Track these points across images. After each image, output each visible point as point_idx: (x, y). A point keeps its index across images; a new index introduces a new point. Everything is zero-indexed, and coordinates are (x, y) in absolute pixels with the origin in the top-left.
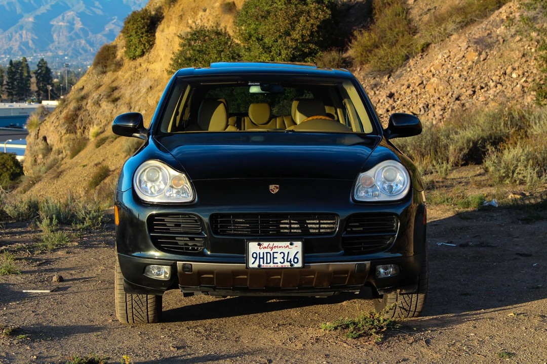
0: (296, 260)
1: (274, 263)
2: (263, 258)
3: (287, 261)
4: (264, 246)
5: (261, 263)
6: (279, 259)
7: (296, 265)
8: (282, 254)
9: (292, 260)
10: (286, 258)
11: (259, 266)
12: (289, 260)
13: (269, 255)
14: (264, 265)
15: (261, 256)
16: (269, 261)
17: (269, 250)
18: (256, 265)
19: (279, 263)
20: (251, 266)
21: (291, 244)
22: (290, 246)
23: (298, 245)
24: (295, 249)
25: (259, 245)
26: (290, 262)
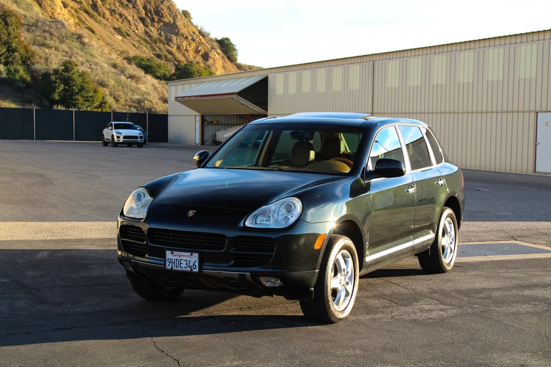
0: (194, 267)
1: (180, 267)
2: (174, 263)
3: (189, 267)
4: (175, 254)
6: (184, 265)
7: (194, 270)
8: (186, 261)
10: (188, 264)
11: (172, 268)
13: (178, 261)
14: (174, 268)
15: (173, 261)
16: (177, 266)
17: (178, 258)
18: (169, 267)
19: (184, 267)
20: (167, 268)
21: (192, 255)
22: (191, 256)
23: (196, 255)
24: (194, 258)
25: (172, 253)
26: (191, 267)
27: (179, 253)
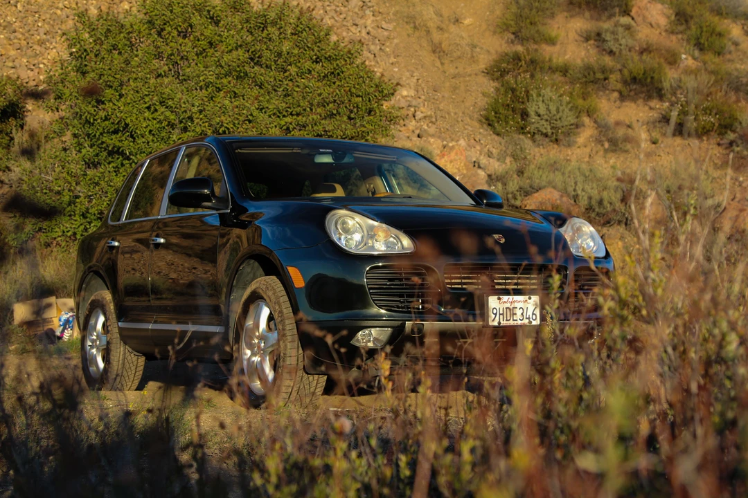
0: (534, 317)
2: (503, 314)
3: (526, 318)
4: (504, 300)
5: (502, 322)
6: (518, 316)
7: (534, 323)
8: (521, 310)
9: (531, 317)
10: (525, 314)
11: (499, 323)
13: (508, 310)
14: (504, 323)
15: (501, 312)
16: (508, 319)
17: (508, 305)
18: (496, 323)
19: (519, 320)
20: (491, 323)
21: (530, 298)
22: (529, 301)
23: (536, 299)
24: (533, 303)
25: (499, 299)
26: (529, 318)
27: (511, 297)
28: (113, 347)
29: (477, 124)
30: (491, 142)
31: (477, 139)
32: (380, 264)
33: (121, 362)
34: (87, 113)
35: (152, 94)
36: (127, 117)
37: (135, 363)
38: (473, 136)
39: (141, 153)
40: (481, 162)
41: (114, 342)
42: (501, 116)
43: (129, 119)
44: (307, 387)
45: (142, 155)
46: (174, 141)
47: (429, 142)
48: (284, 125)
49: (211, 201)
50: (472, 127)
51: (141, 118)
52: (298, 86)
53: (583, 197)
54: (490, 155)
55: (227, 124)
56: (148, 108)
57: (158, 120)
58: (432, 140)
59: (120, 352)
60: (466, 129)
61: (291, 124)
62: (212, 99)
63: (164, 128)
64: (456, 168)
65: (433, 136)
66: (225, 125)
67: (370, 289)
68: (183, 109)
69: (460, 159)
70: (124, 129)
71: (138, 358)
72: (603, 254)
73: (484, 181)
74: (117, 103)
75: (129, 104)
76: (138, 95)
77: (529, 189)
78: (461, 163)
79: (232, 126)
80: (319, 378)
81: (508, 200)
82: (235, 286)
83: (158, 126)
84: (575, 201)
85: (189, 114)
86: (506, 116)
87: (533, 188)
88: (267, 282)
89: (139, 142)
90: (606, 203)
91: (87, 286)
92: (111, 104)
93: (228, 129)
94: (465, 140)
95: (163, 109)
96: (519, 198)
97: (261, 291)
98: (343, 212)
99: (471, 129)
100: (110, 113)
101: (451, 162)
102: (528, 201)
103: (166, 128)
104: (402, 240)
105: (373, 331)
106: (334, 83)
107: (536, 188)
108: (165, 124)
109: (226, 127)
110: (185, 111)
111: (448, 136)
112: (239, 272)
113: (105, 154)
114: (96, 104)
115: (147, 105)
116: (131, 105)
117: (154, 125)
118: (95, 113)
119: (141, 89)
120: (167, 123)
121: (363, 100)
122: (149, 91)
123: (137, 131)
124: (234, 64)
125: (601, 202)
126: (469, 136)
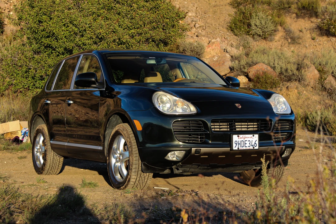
0: (256, 145)
1: (245, 147)
2: (240, 144)
3: (252, 146)
4: (240, 137)
5: (239, 147)
6: (248, 145)
7: (255, 148)
8: (249, 141)
9: (254, 145)
10: (251, 144)
11: (238, 148)
12: (252, 145)
13: (243, 142)
14: (241, 148)
16: (243, 146)
17: (243, 139)
18: (236, 148)
19: (248, 147)
20: (234, 148)
21: (253, 136)
23: (257, 136)
24: (255, 138)
25: (238, 136)
26: (253, 146)
27: (244, 135)
28: (48, 153)
29: (225, 30)
30: (233, 39)
31: (226, 38)
32: (180, 120)
33: (51, 160)
34: (34, 28)
35: (66, 18)
36: (54, 30)
37: (59, 160)
38: (224, 36)
39: (61, 47)
40: (228, 49)
41: (48, 150)
42: (238, 26)
43: (55, 31)
44: (143, 179)
45: (61, 48)
46: (77, 41)
47: (202, 39)
48: (131, 34)
49: (95, 84)
50: (223, 32)
51: (61, 30)
52: (138, 14)
53: (278, 67)
54: (232, 46)
55: (103, 34)
56: (64, 25)
57: (69, 31)
58: (204, 38)
59: (51, 155)
60: (220, 33)
61: (134, 33)
62: (95, 21)
63: (72, 35)
64: (215, 53)
65: (204, 36)
66: (102, 34)
67: (174, 132)
68: (81, 26)
69: (217, 48)
70: (52, 35)
71: (60, 158)
72: (289, 112)
73: (229, 60)
74: (49, 23)
75: (55, 23)
76: (59, 19)
77: (251, 63)
78: (218, 50)
79: (105, 34)
80: (149, 174)
81: (241, 69)
82: (108, 127)
83: (69, 34)
84: (274, 70)
85: (84, 28)
86: (240, 26)
87: (253, 63)
88: (124, 127)
89: (60, 42)
90: (289, 71)
91: (35, 121)
92: (46, 23)
93: (103, 36)
94: (220, 38)
95: (71, 26)
96: (246, 68)
97: (120, 131)
98: (161, 93)
99: (223, 33)
100: (45, 28)
101: (213, 50)
102: (251, 70)
103: (73, 35)
104: (190, 107)
105: (176, 152)
106: (156, 12)
107: (255, 63)
108: (72, 33)
109: (102, 35)
110: (82, 27)
111: (211, 36)
112: (110, 120)
113: (43, 47)
114: (38, 23)
115: (64, 24)
116: (56, 23)
117: (67, 33)
118: (38, 28)
119: (60, 16)
120: (73, 32)
121: (170, 20)
122: (64, 17)
123: (59, 36)
124: (106, 3)
125: (286, 70)
126: (221, 36)
